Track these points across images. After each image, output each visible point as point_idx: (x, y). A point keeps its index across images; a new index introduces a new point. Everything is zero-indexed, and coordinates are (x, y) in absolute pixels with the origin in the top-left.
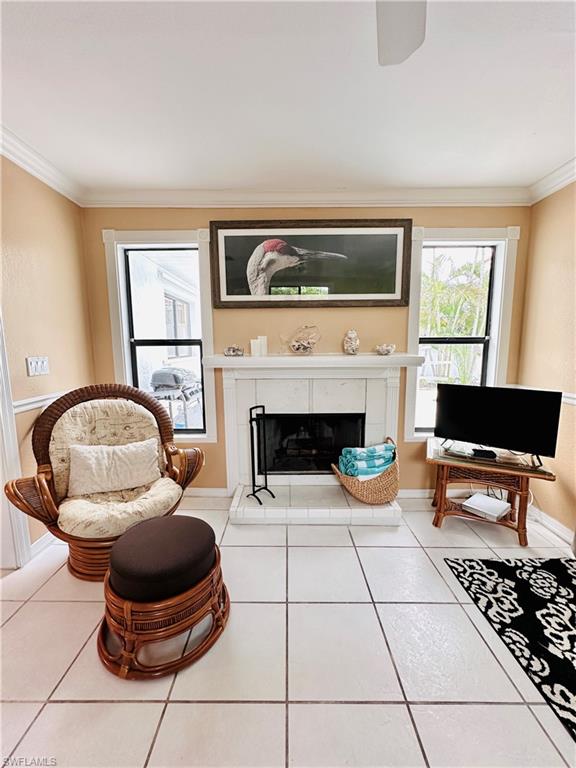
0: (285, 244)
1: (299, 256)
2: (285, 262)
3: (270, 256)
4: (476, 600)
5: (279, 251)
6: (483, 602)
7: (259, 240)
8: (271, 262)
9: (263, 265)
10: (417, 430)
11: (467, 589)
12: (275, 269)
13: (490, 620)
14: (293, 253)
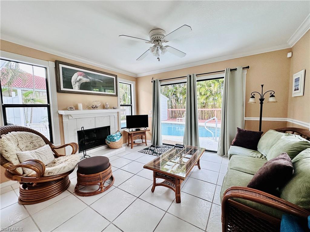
0: (85, 74)
1: (89, 79)
2: (85, 80)
3: (80, 77)
4: (147, 153)
5: (83, 76)
6: (148, 153)
7: (76, 71)
8: (80, 80)
9: (78, 80)
10: (122, 128)
11: (145, 153)
12: (81, 82)
13: (150, 154)
14: (87, 78)
